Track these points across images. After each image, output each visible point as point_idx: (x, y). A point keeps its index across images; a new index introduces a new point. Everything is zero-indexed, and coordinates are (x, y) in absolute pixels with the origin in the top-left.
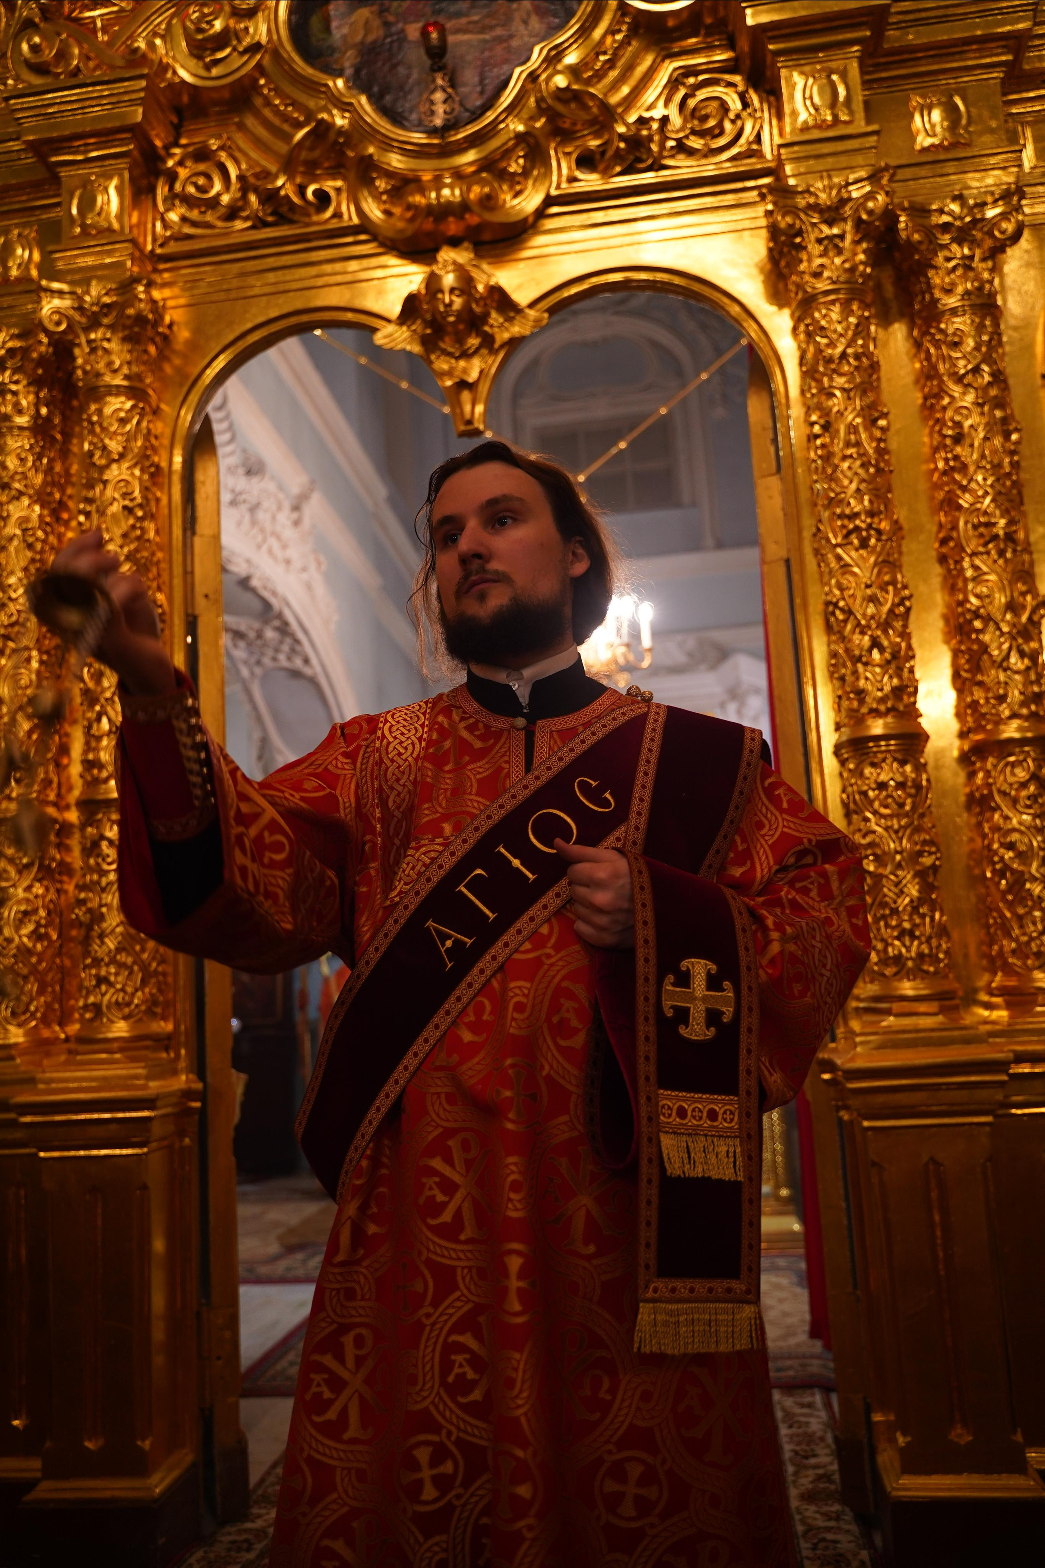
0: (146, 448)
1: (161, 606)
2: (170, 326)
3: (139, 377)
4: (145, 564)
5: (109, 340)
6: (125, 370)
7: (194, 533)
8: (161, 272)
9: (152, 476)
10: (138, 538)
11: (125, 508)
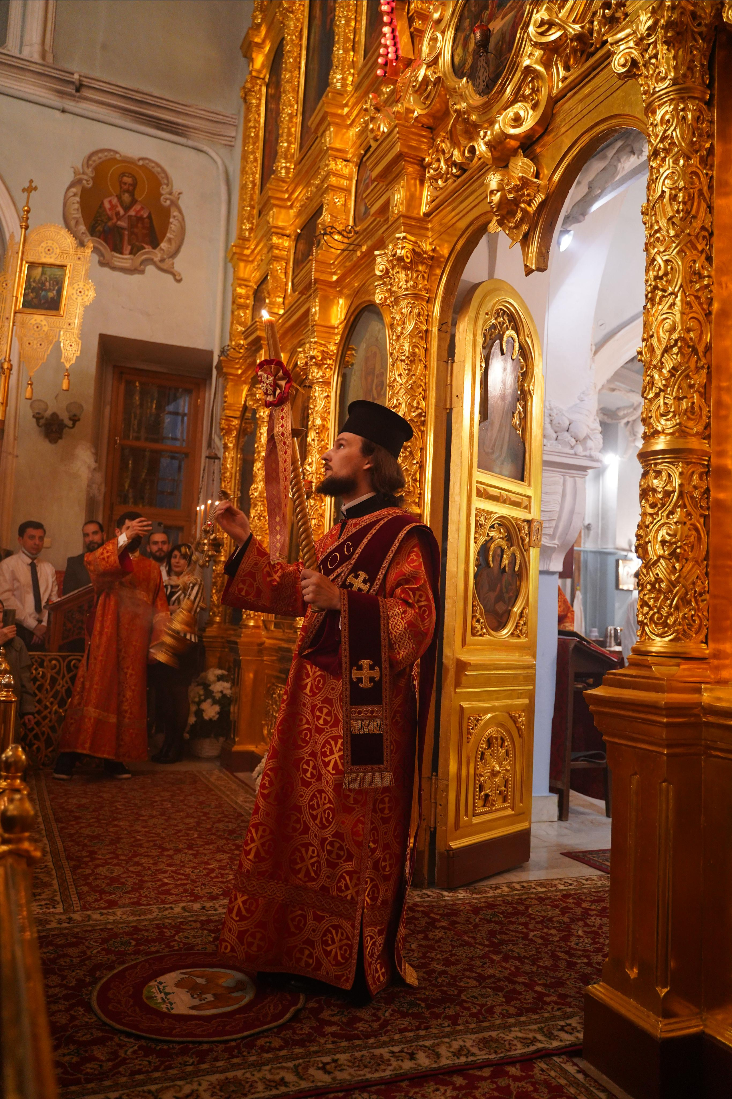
0: (416, 323)
1: (421, 409)
2: (434, 250)
3: (414, 287)
4: (411, 388)
5: (398, 272)
6: (404, 286)
7: (453, 361)
8: (430, 221)
9: (421, 337)
10: (408, 374)
11: (402, 361)
